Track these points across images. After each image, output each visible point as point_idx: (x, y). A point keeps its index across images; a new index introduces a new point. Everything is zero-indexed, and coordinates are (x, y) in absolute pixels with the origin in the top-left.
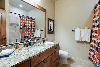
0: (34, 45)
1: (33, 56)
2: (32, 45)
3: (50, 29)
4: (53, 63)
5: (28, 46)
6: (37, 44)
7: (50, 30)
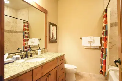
0: (32, 56)
1: (35, 66)
2: (29, 57)
3: (52, 36)
4: (57, 78)
5: (24, 58)
6: (36, 56)
7: (52, 38)
